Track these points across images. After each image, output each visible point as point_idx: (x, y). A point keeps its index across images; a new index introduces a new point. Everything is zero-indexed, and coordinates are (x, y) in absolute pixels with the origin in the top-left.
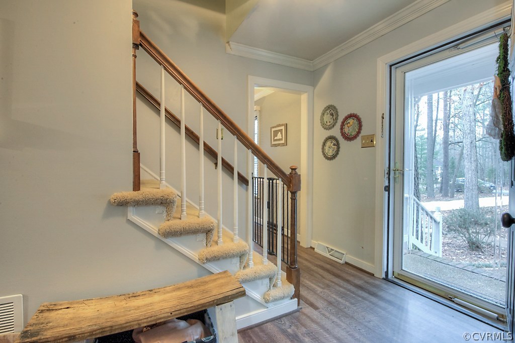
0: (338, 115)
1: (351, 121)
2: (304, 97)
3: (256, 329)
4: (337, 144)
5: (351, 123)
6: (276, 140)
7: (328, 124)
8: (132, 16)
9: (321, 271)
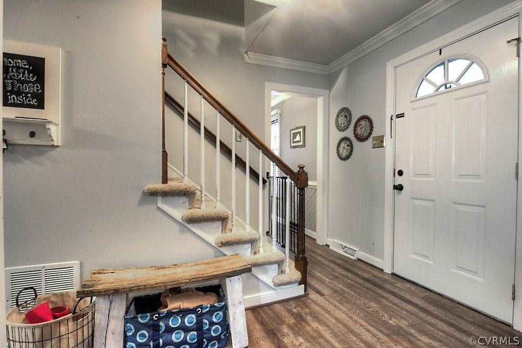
0: (351, 118)
1: (363, 122)
2: (320, 100)
3: (266, 308)
4: (351, 145)
5: (363, 125)
6: (295, 142)
7: (343, 126)
8: (161, 42)
9: (333, 265)
